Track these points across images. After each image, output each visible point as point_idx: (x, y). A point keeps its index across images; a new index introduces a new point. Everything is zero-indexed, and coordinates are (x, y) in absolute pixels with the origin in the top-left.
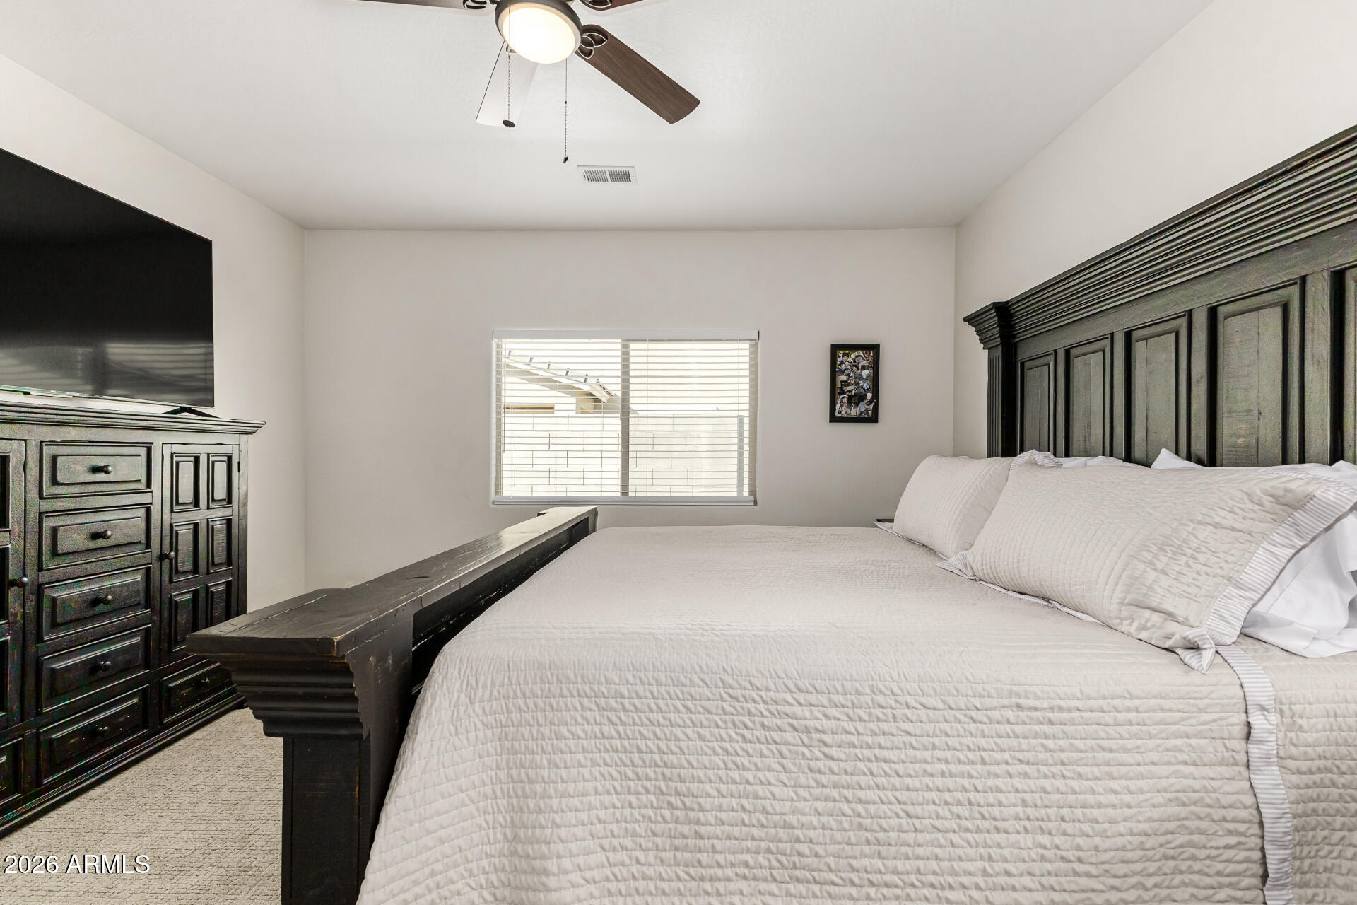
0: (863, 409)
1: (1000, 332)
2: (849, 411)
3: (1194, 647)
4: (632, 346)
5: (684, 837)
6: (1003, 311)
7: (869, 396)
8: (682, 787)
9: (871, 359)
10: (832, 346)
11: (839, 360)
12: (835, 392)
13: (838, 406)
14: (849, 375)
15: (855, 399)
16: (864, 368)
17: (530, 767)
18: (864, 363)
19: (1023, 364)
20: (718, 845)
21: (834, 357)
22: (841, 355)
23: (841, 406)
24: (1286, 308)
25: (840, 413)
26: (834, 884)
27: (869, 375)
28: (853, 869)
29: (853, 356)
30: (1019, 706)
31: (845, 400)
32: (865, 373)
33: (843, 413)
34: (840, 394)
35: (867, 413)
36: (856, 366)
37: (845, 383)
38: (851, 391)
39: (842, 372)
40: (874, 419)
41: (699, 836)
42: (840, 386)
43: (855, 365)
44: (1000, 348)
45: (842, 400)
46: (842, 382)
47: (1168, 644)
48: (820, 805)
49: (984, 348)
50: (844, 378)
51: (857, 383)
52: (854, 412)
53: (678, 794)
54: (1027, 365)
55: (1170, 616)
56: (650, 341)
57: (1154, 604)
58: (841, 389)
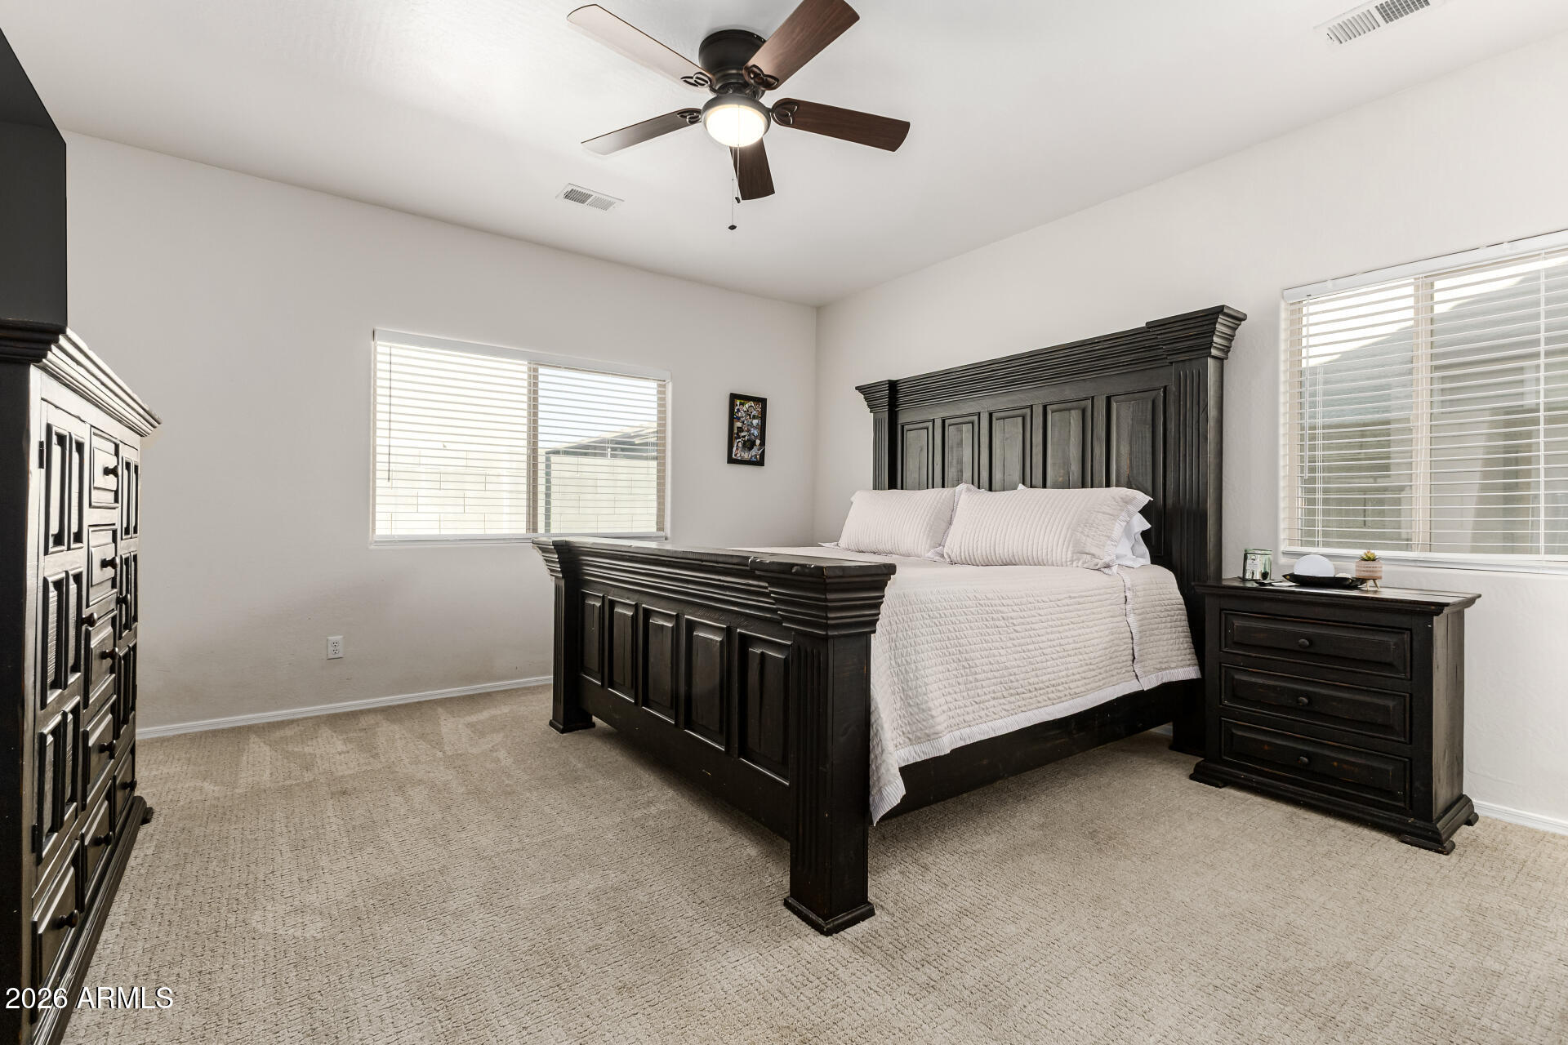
0: (754, 453)
1: (889, 401)
2: (743, 454)
3: (1108, 566)
4: (541, 370)
5: (971, 682)
6: (893, 386)
7: (758, 442)
8: (968, 656)
9: (760, 410)
10: (731, 394)
11: (737, 408)
12: (732, 437)
13: (735, 449)
14: (743, 422)
15: (749, 445)
16: (754, 417)
17: (906, 656)
18: (754, 413)
19: (903, 427)
20: (984, 683)
21: (732, 405)
22: (738, 404)
23: (737, 449)
24: (1084, 411)
25: (736, 455)
26: (1024, 693)
27: (758, 424)
28: (1030, 684)
29: (747, 406)
30: (1070, 597)
31: (740, 444)
32: (755, 422)
33: (738, 455)
34: (736, 438)
35: (756, 458)
36: (750, 415)
37: (740, 430)
38: (744, 437)
39: (739, 418)
40: (760, 462)
41: (977, 680)
42: (736, 431)
43: (748, 413)
44: (887, 412)
45: (739, 443)
46: (738, 428)
47: (1097, 567)
48: (1016, 656)
49: (871, 412)
50: (739, 424)
51: (749, 431)
52: (746, 456)
53: (966, 660)
54: (906, 427)
55: (1093, 555)
56: (566, 368)
57: (1087, 551)
58: (737, 434)
